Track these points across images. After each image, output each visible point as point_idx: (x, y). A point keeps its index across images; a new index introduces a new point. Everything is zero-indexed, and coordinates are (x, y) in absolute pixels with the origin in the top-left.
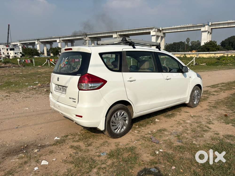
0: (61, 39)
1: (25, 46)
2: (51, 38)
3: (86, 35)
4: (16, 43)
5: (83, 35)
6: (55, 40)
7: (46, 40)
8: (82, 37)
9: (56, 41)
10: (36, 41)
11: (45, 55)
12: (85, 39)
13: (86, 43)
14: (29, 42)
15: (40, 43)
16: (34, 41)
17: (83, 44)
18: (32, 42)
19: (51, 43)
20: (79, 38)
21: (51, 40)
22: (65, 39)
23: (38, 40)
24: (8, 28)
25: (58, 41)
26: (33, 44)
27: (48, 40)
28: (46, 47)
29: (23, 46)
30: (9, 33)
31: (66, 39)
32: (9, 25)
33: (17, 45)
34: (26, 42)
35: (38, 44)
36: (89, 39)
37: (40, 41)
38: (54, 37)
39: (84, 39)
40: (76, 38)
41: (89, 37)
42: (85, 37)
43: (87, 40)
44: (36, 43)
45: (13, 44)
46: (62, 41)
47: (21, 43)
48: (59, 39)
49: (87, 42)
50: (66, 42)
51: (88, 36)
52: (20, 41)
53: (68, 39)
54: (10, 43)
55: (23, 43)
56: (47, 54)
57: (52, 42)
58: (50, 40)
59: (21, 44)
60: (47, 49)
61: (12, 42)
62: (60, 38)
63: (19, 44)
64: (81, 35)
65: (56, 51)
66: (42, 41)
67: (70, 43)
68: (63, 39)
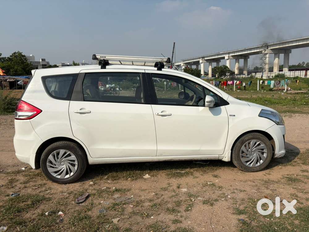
0: (230, 55)
1: (189, 66)
2: (218, 55)
3: (268, 46)
4: (179, 64)
5: (262, 47)
6: (223, 56)
7: (212, 58)
8: (260, 50)
9: (224, 58)
10: (201, 59)
11: (209, 77)
12: (265, 52)
13: (266, 58)
14: (193, 61)
15: (205, 61)
16: (198, 60)
17: (261, 59)
18: (196, 60)
19: (217, 60)
20: (256, 51)
21: (218, 57)
22: (236, 54)
23: (203, 58)
24: (173, 47)
25: (226, 57)
26: (197, 63)
27: (215, 57)
28: (211, 66)
29: (186, 66)
30: (174, 52)
31: (238, 54)
32: (174, 43)
33: (181, 65)
34: (190, 61)
35: (202, 63)
36: (271, 52)
37: (205, 59)
38: (222, 53)
39: (263, 52)
40: (251, 52)
41: (271, 49)
42: (265, 49)
43: (267, 54)
44: (201, 61)
45: (177, 64)
46: (231, 58)
47: (185, 63)
48: (228, 55)
49: (267, 56)
50: (237, 58)
51: (270, 47)
52: (184, 61)
53: (240, 53)
54: (174, 64)
55: (187, 63)
56: (212, 74)
57: (219, 60)
58: (216, 57)
59: (185, 65)
60: (212, 69)
61: (176, 63)
62: (229, 53)
63: (182, 65)
64: (258, 47)
65: (221, 70)
66: (208, 58)
67: (243, 60)
68: (233, 55)
